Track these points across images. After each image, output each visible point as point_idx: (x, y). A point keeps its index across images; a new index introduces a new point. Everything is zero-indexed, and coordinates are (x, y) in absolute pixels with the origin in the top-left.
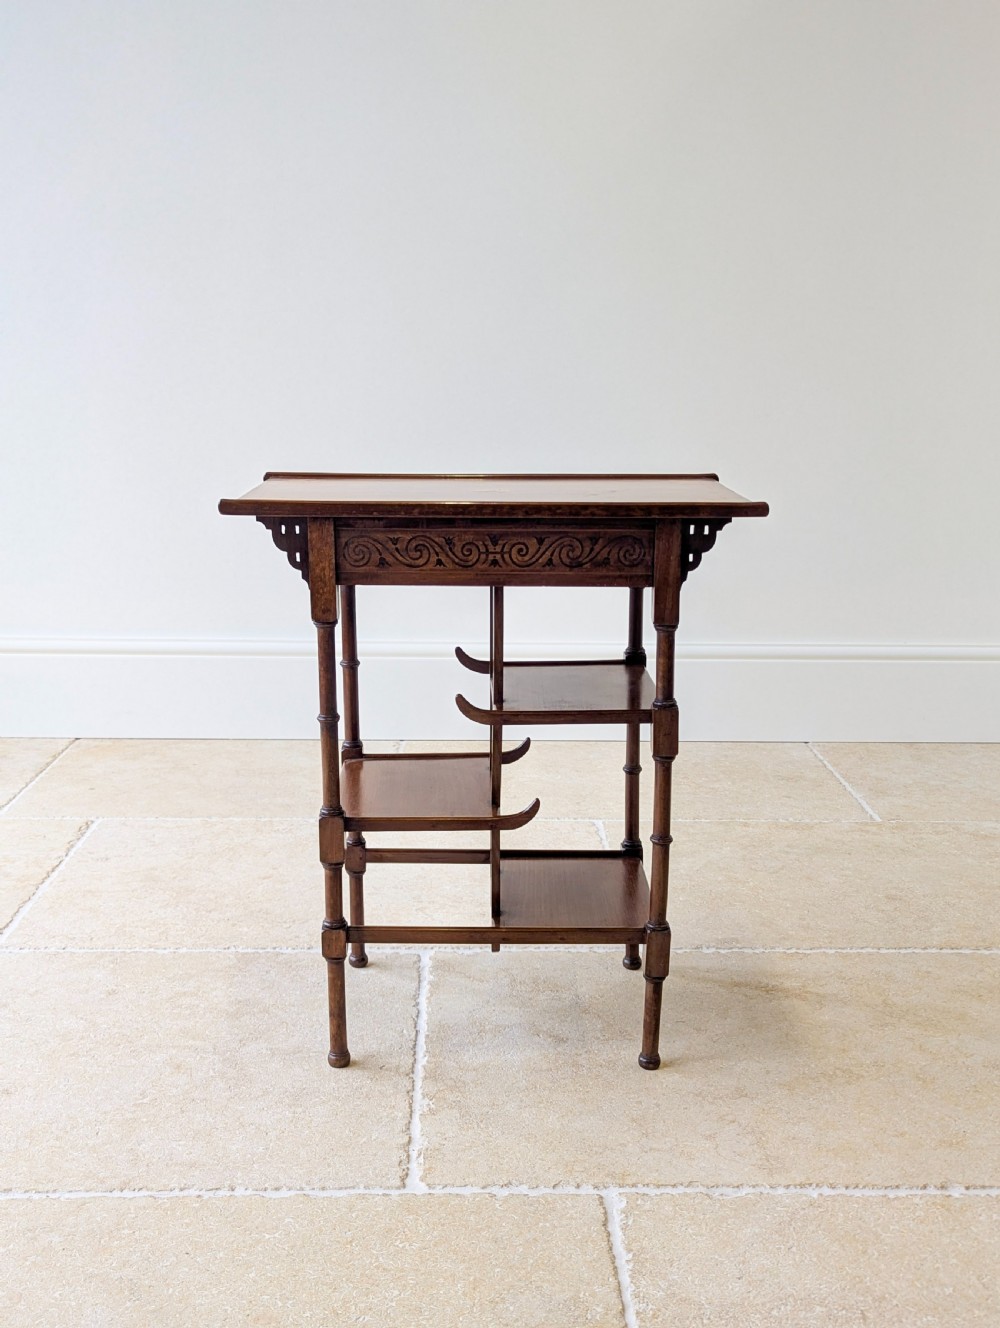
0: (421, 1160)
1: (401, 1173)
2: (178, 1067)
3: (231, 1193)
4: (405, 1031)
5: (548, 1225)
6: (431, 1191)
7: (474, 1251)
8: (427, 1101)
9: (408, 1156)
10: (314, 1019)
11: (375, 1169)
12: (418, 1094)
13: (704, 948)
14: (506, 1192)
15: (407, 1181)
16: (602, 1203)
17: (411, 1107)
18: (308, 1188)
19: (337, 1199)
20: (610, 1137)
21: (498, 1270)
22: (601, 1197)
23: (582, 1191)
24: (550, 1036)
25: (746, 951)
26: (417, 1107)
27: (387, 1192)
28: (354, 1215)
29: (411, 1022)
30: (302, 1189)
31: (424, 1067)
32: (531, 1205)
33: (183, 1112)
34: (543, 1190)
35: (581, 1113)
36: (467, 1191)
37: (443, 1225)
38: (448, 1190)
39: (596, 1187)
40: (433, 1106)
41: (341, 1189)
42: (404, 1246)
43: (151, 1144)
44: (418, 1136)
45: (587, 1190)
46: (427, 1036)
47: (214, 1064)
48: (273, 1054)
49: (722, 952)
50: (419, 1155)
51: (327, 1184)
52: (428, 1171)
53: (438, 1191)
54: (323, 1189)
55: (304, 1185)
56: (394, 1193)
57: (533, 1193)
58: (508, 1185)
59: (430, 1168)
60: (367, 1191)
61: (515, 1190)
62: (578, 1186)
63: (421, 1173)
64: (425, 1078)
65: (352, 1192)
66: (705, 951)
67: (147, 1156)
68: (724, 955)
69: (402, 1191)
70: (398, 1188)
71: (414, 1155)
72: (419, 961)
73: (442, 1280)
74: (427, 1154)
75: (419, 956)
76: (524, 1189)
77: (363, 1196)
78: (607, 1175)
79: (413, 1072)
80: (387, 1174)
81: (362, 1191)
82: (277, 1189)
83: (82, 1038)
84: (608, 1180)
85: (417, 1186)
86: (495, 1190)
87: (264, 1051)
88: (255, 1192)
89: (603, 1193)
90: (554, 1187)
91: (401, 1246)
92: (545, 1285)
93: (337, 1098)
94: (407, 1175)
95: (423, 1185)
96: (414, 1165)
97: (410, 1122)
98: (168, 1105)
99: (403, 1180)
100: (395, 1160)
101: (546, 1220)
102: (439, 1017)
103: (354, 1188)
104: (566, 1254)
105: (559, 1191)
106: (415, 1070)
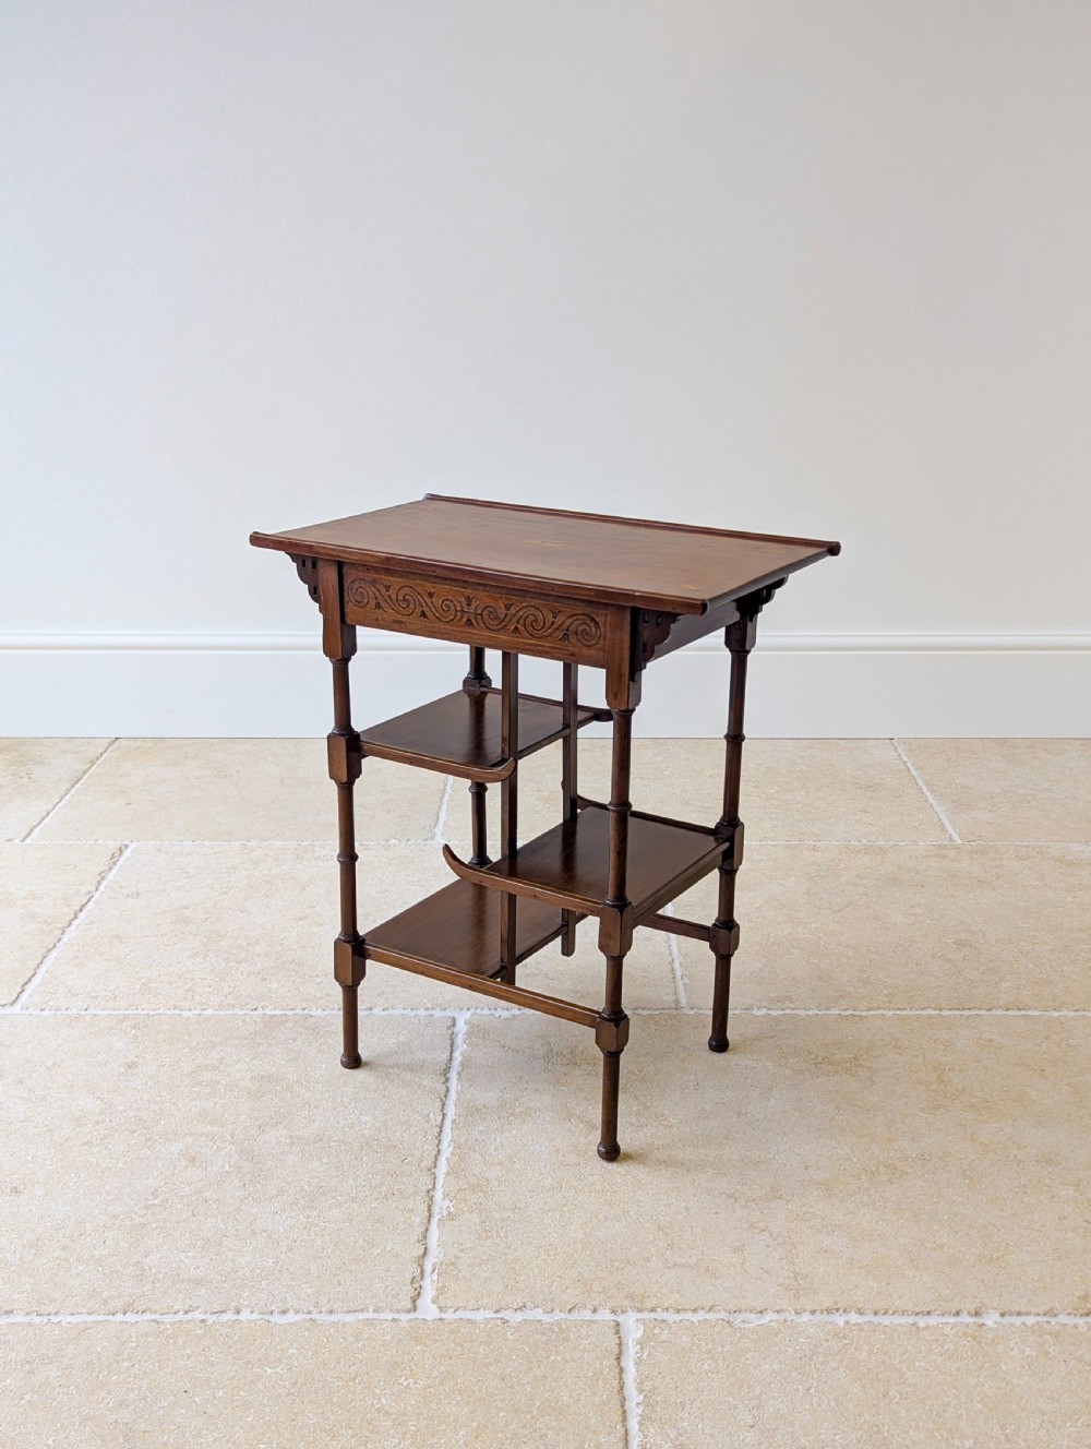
0: (435, 1277)
1: (412, 1293)
2: (193, 1160)
3: (236, 1317)
4: (431, 1115)
5: (559, 1358)
6: (443, 1316)
7: (480, 1391)
8: (447, 1203)
9: (422, 1272)
10: (339, 1099)
11: (387, 1287)
12: (438, 1194)
13: (755, 1009)
14: (519, 1317)
15: (419, 1303)
16: (617, 1332)
17: (429, 1210)
18: (315, 1311)
19: (345, 1325)
20: (634, 1249)
21: (503, 1414)
22: (618, 1324)
23: (598, 1317)
24: (582, 1122)
25: (798, 1012)
26: (436, 1209)
27: (397, 1316)
28: (360, 1345)
29: (438, 1104)
30: (309, 1312)
31: (447, 1159)
32: (544, 1334)
33: (194, 1215)
34: (558, 1316)
35: (606, 1218)
36: (479, 1316)
37: (451, 1358)
38: (460, 1314)
39: (613, 1312)
40: (452, 1209)
41: (350, 1312)
42: (409, 1384)
43: (159, 1255)
44: (435, 1247)
45: (605, 1315)
46: (454, 1121)
47: (231, 1157)
48: (293, 1143)
49: (774, 1013)
50: (434, 1270)
51: (335, 1307)
52: (441, 1291)
53: (449, 1315)
54: (331, 1312)
55: (311, 1308)
56: (404, 1317)
57: (547, 1319)
58: (523, 1308)
59: (444, 1286)
60: (376, 1316)
61: (529, 1315)
62: (595, 1311)
63: (434, 1293)
64: (448, 1174)
65: (361, 1316)
66: (756, 1012)
67: (154, 1271)
68: (775, 1018)
69: (412, 1316)
70: (409, 1311)
71: (428, 1268)
72: (454, 1025)
73: (444, 1427)
74: (442, 1270)
75: (454, 1019)
76: (538, 1314)
77: (370, 1322)
78: (626, 1297)
79: (435, 1167)
80: (398, 1294)
81: (370, 1315)
82: (284, 1312)
83: (97, 1123)
84: (626, 1303)
85: (428, 1309)
86: (508, 1315)
87: (283, 1139)
88: (260, 1316)
89: (621, 1318)
90: (570, 1311)
91: (405, 1383)
92: (550, 1434)
93: (354, 1199)
94: (419, 1294)
95: (434, 1307)
96: (427, 1283)
97: (427, 1230)
98: (179, 1206)
99: (414, 1302)
100: (408, 1276)
101: (557, 1353)
102: (468, 1097)
103: (362, 1311)
104: (574, 1394)
105: (575, 1316)
106: (438, 1163)
